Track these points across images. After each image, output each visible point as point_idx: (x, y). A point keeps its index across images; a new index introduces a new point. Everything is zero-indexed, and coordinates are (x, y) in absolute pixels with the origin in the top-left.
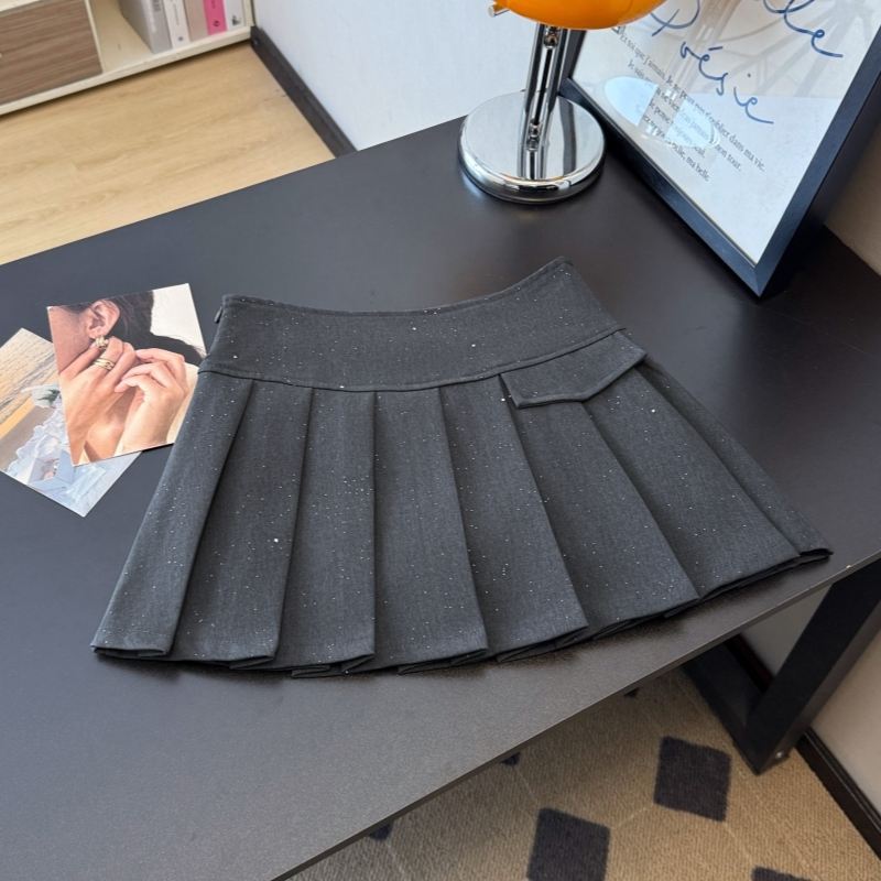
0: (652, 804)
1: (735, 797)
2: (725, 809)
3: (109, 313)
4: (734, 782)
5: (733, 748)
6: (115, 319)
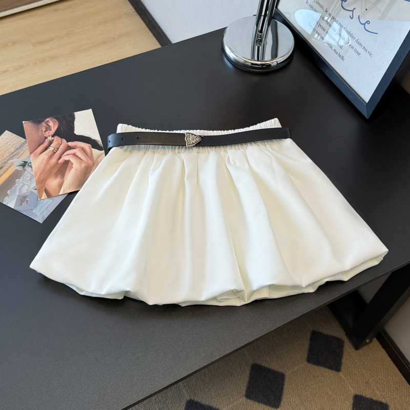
0: (306, 363)
1: (346, 361)
2: (341, 366)
3: (53, 125)
4: (345, 353)
5: (346, 337)
6: (56, 127)
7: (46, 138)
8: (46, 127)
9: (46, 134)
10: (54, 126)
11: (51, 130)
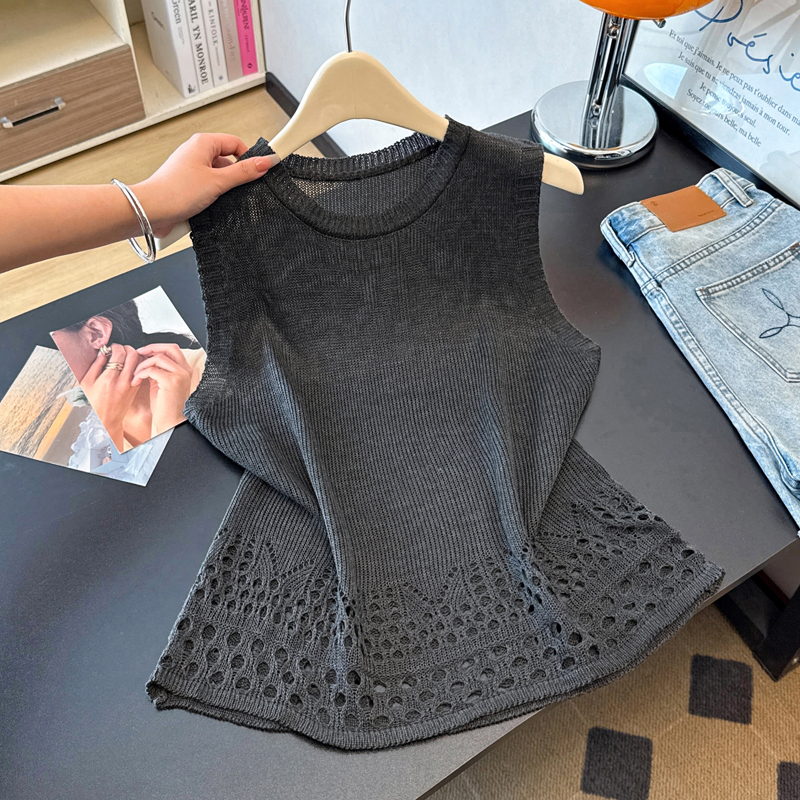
1: (758, 702)
3: (103, 327)
4: (756, 689)
5: (753, 659)
6: (109, 330)
7: (98, 350)
8: (93, 334)
9: (97, 344)
10: (105, 330)
11: (101, 336)
